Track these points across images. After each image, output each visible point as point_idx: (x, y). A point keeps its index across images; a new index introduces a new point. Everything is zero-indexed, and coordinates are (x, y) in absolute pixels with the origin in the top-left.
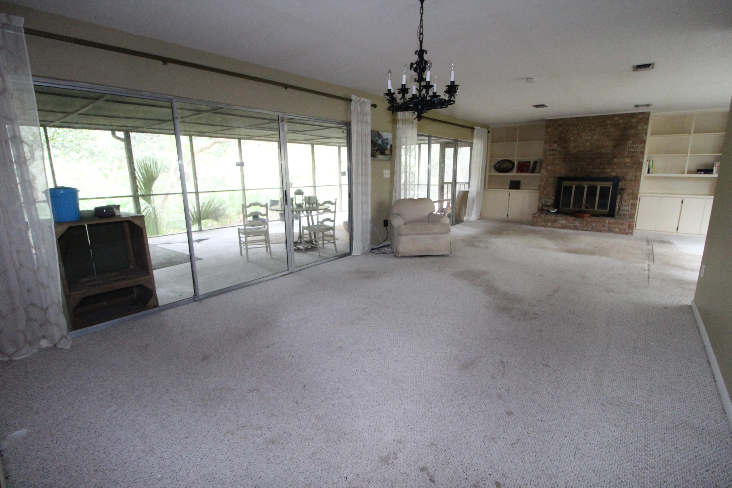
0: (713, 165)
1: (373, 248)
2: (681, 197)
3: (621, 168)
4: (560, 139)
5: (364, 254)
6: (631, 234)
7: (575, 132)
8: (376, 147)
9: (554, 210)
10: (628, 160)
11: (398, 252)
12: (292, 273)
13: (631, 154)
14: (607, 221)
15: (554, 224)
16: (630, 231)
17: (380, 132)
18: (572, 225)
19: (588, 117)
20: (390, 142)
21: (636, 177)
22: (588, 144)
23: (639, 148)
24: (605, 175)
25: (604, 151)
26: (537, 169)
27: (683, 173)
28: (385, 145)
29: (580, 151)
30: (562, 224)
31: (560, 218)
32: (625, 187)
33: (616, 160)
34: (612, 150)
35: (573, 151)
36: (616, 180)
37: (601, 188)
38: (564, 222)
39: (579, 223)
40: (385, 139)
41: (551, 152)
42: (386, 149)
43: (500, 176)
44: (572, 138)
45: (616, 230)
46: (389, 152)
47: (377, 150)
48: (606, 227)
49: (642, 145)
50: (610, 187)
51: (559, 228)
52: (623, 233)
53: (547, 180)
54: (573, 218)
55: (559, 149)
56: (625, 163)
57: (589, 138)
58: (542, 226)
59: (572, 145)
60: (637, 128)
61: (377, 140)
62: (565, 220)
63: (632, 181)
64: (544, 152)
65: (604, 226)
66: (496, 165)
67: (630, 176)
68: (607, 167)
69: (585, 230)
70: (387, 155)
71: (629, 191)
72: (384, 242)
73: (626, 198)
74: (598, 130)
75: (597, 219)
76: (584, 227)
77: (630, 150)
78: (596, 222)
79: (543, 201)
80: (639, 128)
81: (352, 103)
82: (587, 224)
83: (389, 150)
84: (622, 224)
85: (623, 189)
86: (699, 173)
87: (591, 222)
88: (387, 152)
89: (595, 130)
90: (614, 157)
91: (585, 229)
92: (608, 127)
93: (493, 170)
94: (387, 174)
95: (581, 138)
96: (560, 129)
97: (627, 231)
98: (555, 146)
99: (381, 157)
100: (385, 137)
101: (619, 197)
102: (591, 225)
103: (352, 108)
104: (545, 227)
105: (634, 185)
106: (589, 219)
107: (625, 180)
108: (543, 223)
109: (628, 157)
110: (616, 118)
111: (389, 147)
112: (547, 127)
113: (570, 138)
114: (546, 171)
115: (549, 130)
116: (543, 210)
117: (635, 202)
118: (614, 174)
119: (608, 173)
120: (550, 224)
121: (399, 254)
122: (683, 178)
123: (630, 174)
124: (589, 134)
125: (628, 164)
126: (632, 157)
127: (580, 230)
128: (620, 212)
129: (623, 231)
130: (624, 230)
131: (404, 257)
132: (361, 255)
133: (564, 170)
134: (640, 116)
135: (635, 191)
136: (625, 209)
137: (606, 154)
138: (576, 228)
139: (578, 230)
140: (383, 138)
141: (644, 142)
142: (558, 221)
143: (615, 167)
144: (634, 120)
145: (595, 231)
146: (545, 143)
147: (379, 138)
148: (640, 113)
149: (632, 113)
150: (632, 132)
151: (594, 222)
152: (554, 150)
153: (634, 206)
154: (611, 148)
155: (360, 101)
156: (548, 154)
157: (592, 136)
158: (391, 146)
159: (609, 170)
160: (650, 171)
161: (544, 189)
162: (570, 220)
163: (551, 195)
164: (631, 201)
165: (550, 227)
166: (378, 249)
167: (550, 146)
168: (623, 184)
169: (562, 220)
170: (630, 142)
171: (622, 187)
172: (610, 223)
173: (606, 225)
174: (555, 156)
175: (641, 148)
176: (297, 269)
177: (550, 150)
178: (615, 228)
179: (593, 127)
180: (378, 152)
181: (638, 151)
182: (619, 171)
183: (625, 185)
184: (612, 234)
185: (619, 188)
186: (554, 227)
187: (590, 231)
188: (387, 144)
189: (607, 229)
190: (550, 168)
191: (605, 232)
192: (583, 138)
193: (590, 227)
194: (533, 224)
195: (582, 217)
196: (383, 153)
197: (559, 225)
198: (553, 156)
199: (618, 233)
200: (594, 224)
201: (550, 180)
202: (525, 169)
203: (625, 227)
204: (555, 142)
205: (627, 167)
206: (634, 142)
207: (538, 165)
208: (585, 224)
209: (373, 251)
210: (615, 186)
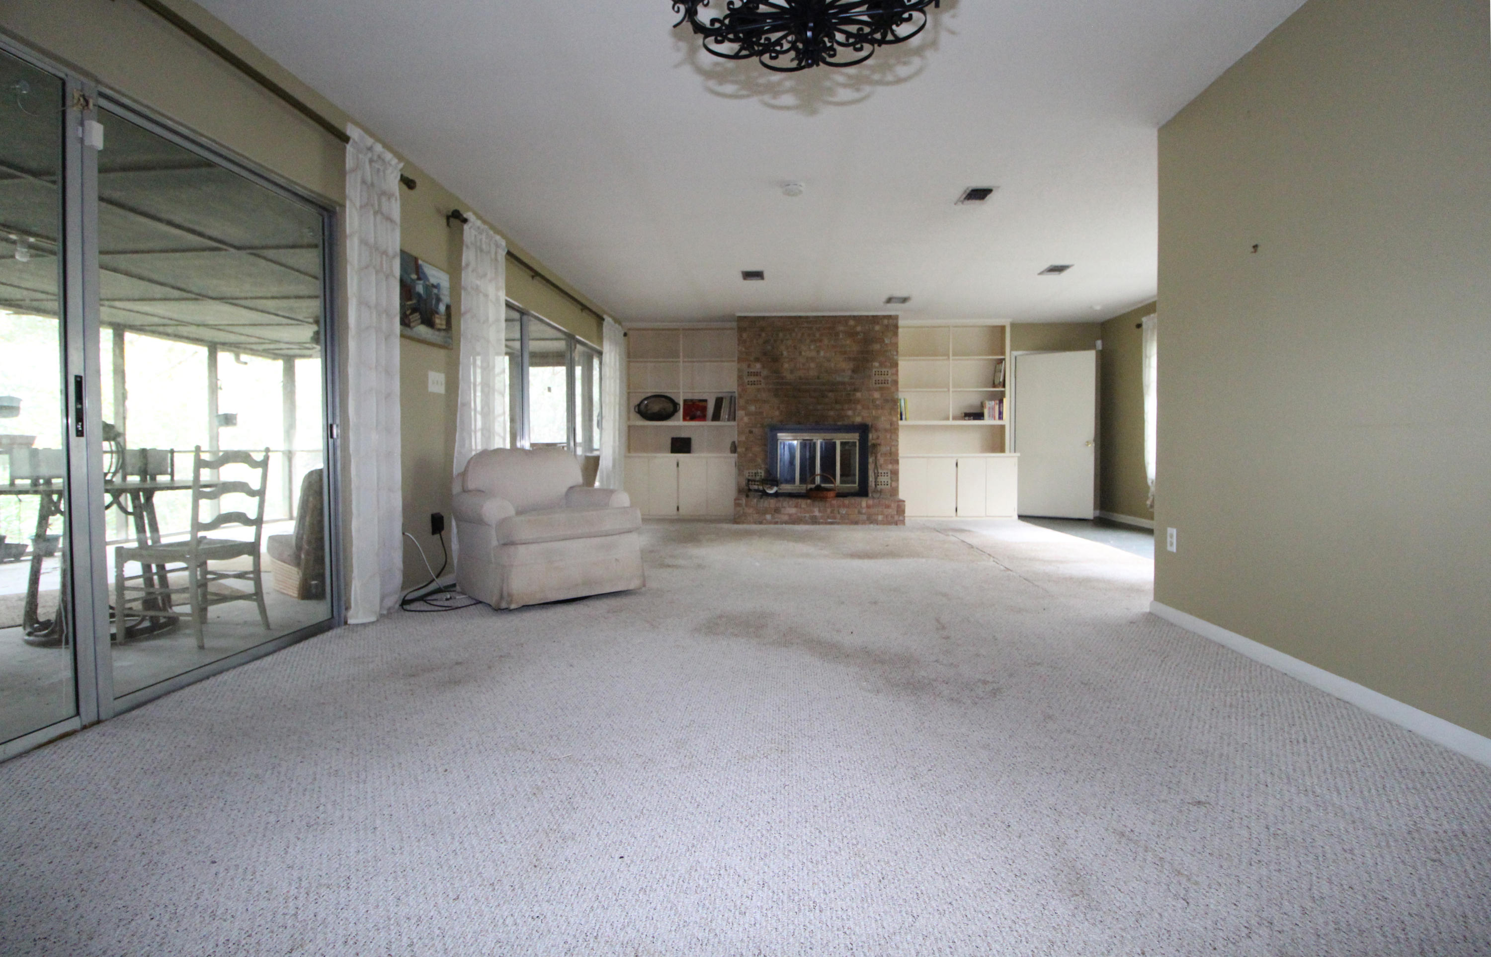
0: (982, 405)
1: (408, 597)
2: (952, 457)
3: (868, 408)
4: (765, 354)
5: (385, 616)
6: (903, 522)
7: (790, 342)
8: (410, 299)
9: (772, 489)
10: (877, 395)
11: (510, 595)
12: (99, 722)
13: (880, 385)
14: (864, 504)
15: (776, 515)
16: (901, 518)
17: (420, 262)
18: (807, 515)
19: (807, 317)
20: (446, 299)
21: (891, 425)
22: (812, 365)
23: (890, 374)
24: (846, 422)
25: (839, 379)
26: (724, 413)
27: (947, 419)
28: (434, 302)
29: (800, 378)
30: (790, 515)
31: (785, 504)
32: (878, 441)
33: (858, 395)
34: (851, 378)
35: (789, 377)
36: (864, 430)
37: (842, 444)
38: (793, 511)
39: (820, 511)
40: (433, 286)
41: (753, 379)
42: (437, 313)
43: (651, 426)
44: (785, 353)
45: (880, 518)
46: (444, 322)
47: (414, 310)
48: (864, 514)
49: (894, 370)
50: (856, 442)
51: (786, 523)
52: (889, 523)
53: (751, 432)
54: (809, 501)
55: (765, 373)
56: (874, 401)
57: (813, 354)
58: (755, 523)
59: (786, 366)
60: (884, 341)
61: (412, 280)
62: (796, 507)
63: (886, 430)
64: (740, 377)
65: (860, 513)
66: (639, 405)
67: (883, 423)
68: (846, 406)
69: (831, 523)
70: (439, 330)
71: (883, 449)
72: (437, 577)
73: (881, 460)
74: (826, 342)
75: (847, 501)
76: (828, 517)
77: (877, 377)
78: (848, 507)
79: (746, 473)
80: (887, 341)
81: (349, 147)
82: (832, 512)
83: (444, 317)
84: (888, 507)
85: (875, 446)
86: (967, 418)
87: (839, 507)
88: (439, 321)
89: (821, 341)
90: (855, 390)
91: (829, 520)
92: (841, 336)
93: (634, 416)
94: (436, 382)
95: (800, 353)
96: (763, 335)
97: (896, 518)
98: (758, 366)
99: (422, 330)
100: (433, 281)
101: (871, 460)
102: (839, 513)
103: (349, 163)
104: (761, 523)
105: (891, 438)
106: (834, 502)
107: (876, 430)
108: (756, 516)
109: (876, 390)
110: (852, 323)
111: (442, 308)
112: (741, 330)
113: (782, 354)
114: (746, 415)
115: (745, 335)
116: (750, 490)
117: (895, 467)
118: (858, 420)
119: (848, 417)
120: (768, 517)
121: (510, 602)
122: (946, 428)
123: (883, 418)
124: (812, 347)
125: (878, 402)
126: (881, 389)
127: (822, 523)
128: (879, 487)
129: (889, 518)
130: (892, 517)
131: (527, 607)
132: (378, 620)
133: (777, 413)
134: (886, 322)
135: (893, 449)
136: (883, 480)
137: (843, 383)
138: (814, 521)
139: (819, 523)
140: (428, 280)
141: (896, 365)
142: (783, 510)
143: (859, 407)
144: (877, 328)
145: (846, 524)
146: (740, 360)
147: (419, 279)
148: (885, 317)
149: (873, 316)
150: (877, 347)
151: (844, 506)
152: (756, 374)
153: (895, 474)
154: (849, 373)
155: (370, 149)
156: (746, 381)
157: (818, 352)
158: (448, 307)
159: (850, 413)
160: (904, 417)
161: (747, 449)
162: (803, 506)
163: (759, 460)
164: (890, 467)
165: (770, 523)
166: (422, 598)
167: (749, 366)
168: (875, 437)
169: (789, 507)
170: (876, 364)
171: (874, 442)
172: (868, 507)
173: (864, 511)
174: (759, 386)
175: (892, 374)
176: (121, 705)
177: (750, 374)
178: (878, 514)
179: (818, 335)
180: (417, 316)
181: (890, 380)
182: (865, 413)
183: (878, 438)
184: (876, 527)
185: (870, 444)
186: (776, 523)
187: (838, 523)
188: (439, 300)
189: (865, 517)
190: (752, 408)
191: (864, 523)
192: (803, 353)
193: (838, 516)
194: (736, 520)
195: (823, 499)
196: (429, 322)
197: (786, 518)
198: (755, 386)
199: (883, 523)
200: (843, 511)
201: (755, 430)
202: (699, 413)
203: (892, 511)
204: (757, 360)
205: (876, 407)
206: (882, 365)
207: (725, 404)
208: (829, 510)
209: (408, 607)
210: (864, 440)
